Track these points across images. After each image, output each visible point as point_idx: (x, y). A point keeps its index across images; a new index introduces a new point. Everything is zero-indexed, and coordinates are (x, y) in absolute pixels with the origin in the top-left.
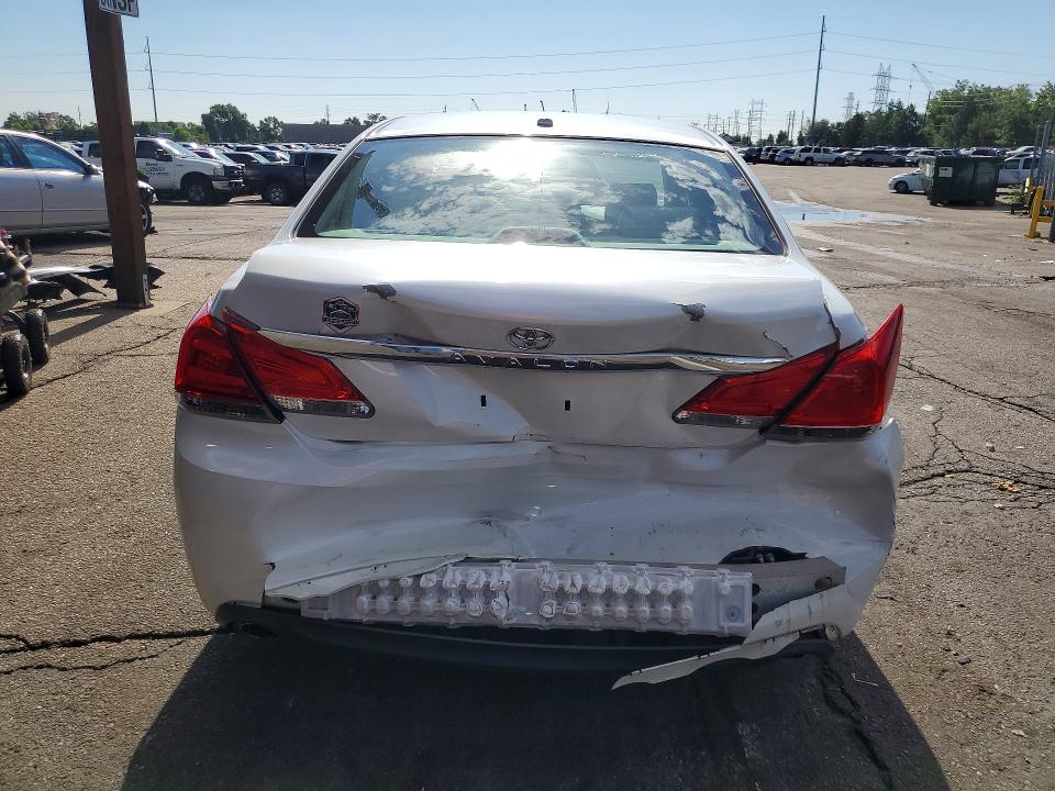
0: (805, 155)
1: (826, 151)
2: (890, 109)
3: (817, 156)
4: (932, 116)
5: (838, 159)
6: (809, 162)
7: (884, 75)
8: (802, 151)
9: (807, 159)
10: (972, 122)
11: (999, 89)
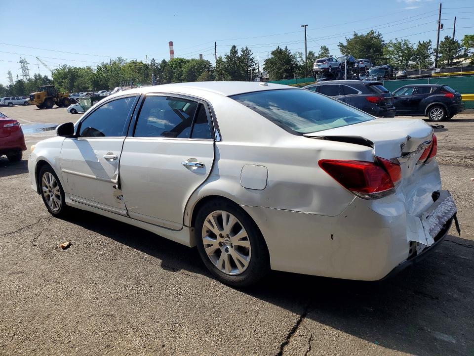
0: (7, 102)
1: (18, 99)
2: (36, 78)
3: (14, 102)
4: (56, 80)
5: (25, 102)
6: (10, 105)
7: (23, 62)
8: (5, 100)
9: (9, 103)
10: (75, 82)
11: (80, 68)
